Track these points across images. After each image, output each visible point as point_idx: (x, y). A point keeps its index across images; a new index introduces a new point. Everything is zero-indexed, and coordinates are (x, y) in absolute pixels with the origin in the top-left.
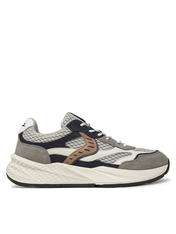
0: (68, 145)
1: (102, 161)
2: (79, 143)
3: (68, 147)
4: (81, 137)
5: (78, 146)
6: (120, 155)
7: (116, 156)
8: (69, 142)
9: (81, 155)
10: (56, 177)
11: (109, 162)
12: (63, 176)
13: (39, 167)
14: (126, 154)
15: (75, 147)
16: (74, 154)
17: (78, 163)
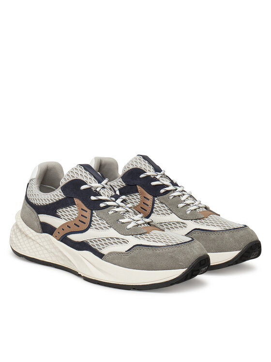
0: (60, 214)
1: (91, 244)
2: (71, 213)
3: (58, 217)
4: (75, 206)
5: (70, 217)
6: (112, 241)
7: (107, 241)
8: (61, 210)
9: (69, 230)
10: (45, 251)
11: (96, 247)
12: (52, 252)
13: (30, 235)
14: (121, 241)
15: (66, 217)
16: (62, 227)
17: (65, 240)
